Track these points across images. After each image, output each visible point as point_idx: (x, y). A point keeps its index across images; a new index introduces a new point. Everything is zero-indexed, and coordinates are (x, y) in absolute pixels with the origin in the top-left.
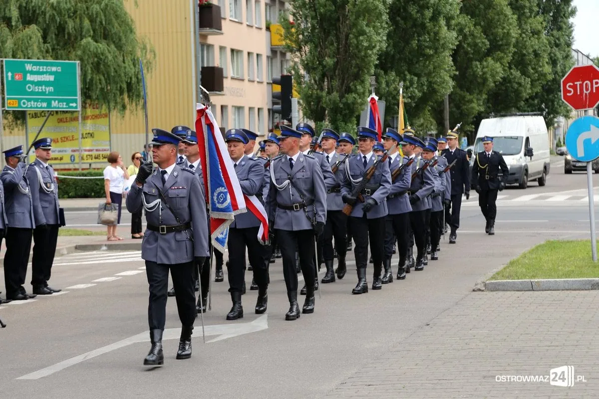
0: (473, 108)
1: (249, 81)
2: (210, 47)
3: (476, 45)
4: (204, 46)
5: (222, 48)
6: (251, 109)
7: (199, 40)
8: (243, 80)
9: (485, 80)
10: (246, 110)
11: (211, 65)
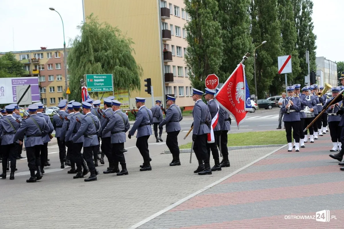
0: (268, 84)
1: (186, 77)
2: (169, 66)
3: (268, 61)
4: (166, 66)
5: (174, 66)
6: (187, 87)
7: (164, 64)
8: (183, 77)
9: (272, 74)
10: (185, 88)
11: (169, 72)
